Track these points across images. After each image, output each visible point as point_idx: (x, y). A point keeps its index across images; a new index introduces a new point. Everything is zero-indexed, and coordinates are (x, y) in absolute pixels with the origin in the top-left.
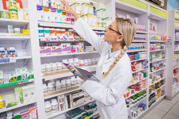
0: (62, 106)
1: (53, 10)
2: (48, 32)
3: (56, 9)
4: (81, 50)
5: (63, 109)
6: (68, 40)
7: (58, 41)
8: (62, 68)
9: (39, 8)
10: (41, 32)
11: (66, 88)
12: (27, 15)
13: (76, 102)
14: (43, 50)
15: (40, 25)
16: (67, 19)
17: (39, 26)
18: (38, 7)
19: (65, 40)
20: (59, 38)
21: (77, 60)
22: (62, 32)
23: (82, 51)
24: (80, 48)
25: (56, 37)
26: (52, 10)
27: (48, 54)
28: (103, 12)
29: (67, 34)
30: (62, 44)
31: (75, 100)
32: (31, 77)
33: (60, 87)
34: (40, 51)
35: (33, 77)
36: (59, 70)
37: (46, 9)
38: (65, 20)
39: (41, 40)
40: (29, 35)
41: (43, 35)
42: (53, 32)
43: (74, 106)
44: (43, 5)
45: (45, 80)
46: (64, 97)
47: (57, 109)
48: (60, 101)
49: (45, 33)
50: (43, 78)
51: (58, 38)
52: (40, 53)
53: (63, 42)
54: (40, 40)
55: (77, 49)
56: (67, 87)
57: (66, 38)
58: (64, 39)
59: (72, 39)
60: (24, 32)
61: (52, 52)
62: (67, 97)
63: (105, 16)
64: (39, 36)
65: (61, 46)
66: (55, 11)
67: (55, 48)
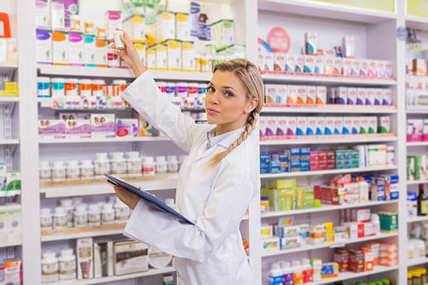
0: (86, 269)
1: (75, 38)
2: (61, 88)
3: (82, 33)
4: (142, 131)
5: (88, 274)
6: (109, 106)
7: (82, 109)
8: (92, 173)
9: (42, 35)
10: (43, 87)
11: (101, 224)
12: (15, 50)
13: (124, 263)
14: (45, 127)
15: (42, 72)
16: (109, 55)
17: (39, 74)
18: (38, 31)
19: (101, 106)
20: (86, 101)
21: (134, 156)
22: (94, 88)
23: (146, 133)
24: (141, 126)
25: (78, 99)
26: (72, 38)
27: (58, 137)
28: (224, 29)
29: (107, 92)
30: (93, 116)
31: (121, 258)
32: (14, 184)
33: (83, 217)
34: (39, 129)
35: (18, 186)
36: (85, 176)
37: (59, 35)
38: (104, 58)
39: (42, 105)
40: (15, 93)
41: (48, 94)
42: (72, 87)
43: (117, 273)
44: (51, 28)
45: (47, 196)
46: (93, 246)
47: (71, 273)
48: (81, 253)
49: (53, 89)
50: (42, 191)
51: (83, 100)
52: (40, 133)
53: (95, 111)
54: (39, 104)
55: (132, 128)
56: (105, 221)
57: (104, 101)
58: (98, 105)
59: (119, 104)
60: (6, 87)
61: (68, 133)
62: (99, 246)
63: (231, 39)
64: (39, 96)
65: (92, 121)
66: (79, 38)
67: (74, 124)
